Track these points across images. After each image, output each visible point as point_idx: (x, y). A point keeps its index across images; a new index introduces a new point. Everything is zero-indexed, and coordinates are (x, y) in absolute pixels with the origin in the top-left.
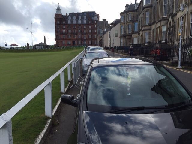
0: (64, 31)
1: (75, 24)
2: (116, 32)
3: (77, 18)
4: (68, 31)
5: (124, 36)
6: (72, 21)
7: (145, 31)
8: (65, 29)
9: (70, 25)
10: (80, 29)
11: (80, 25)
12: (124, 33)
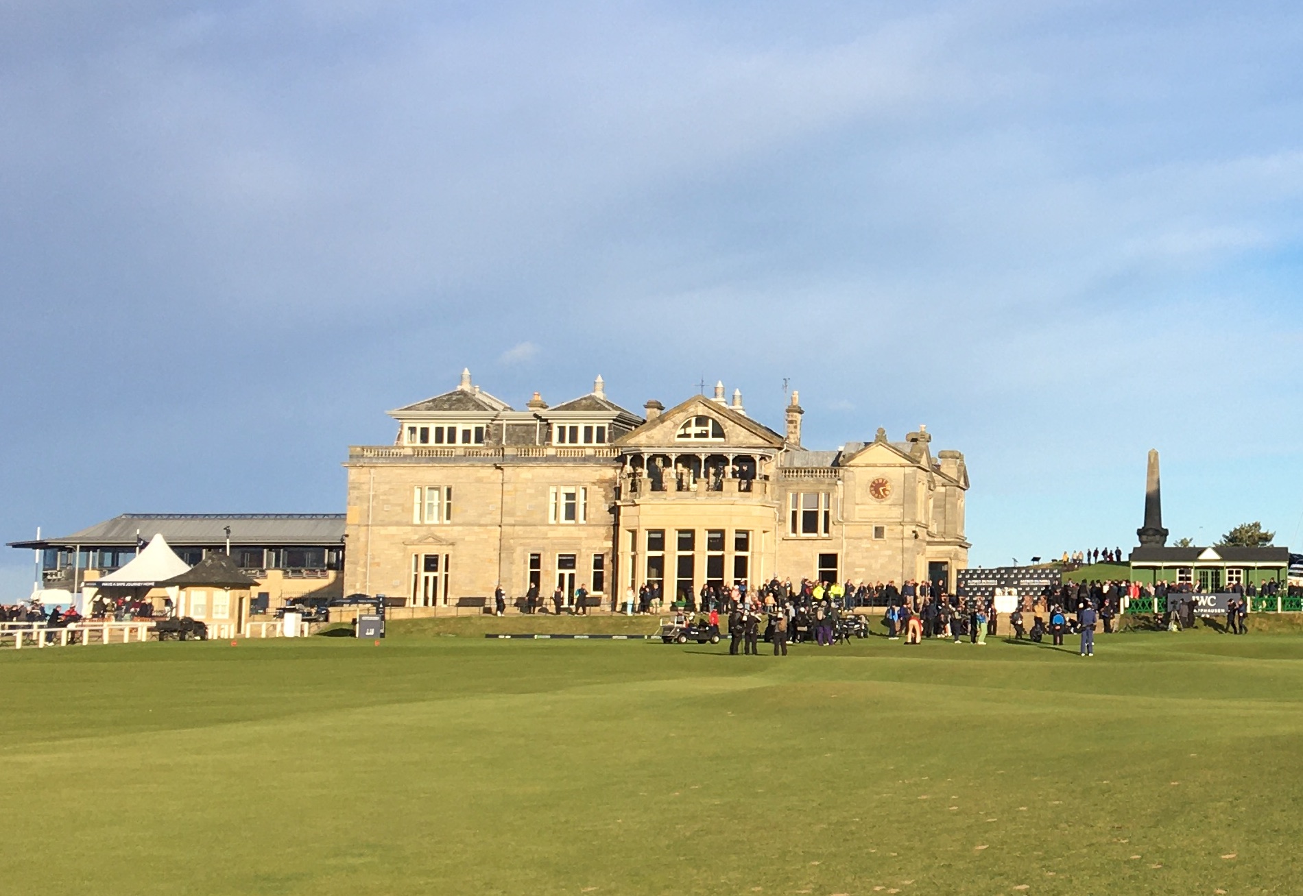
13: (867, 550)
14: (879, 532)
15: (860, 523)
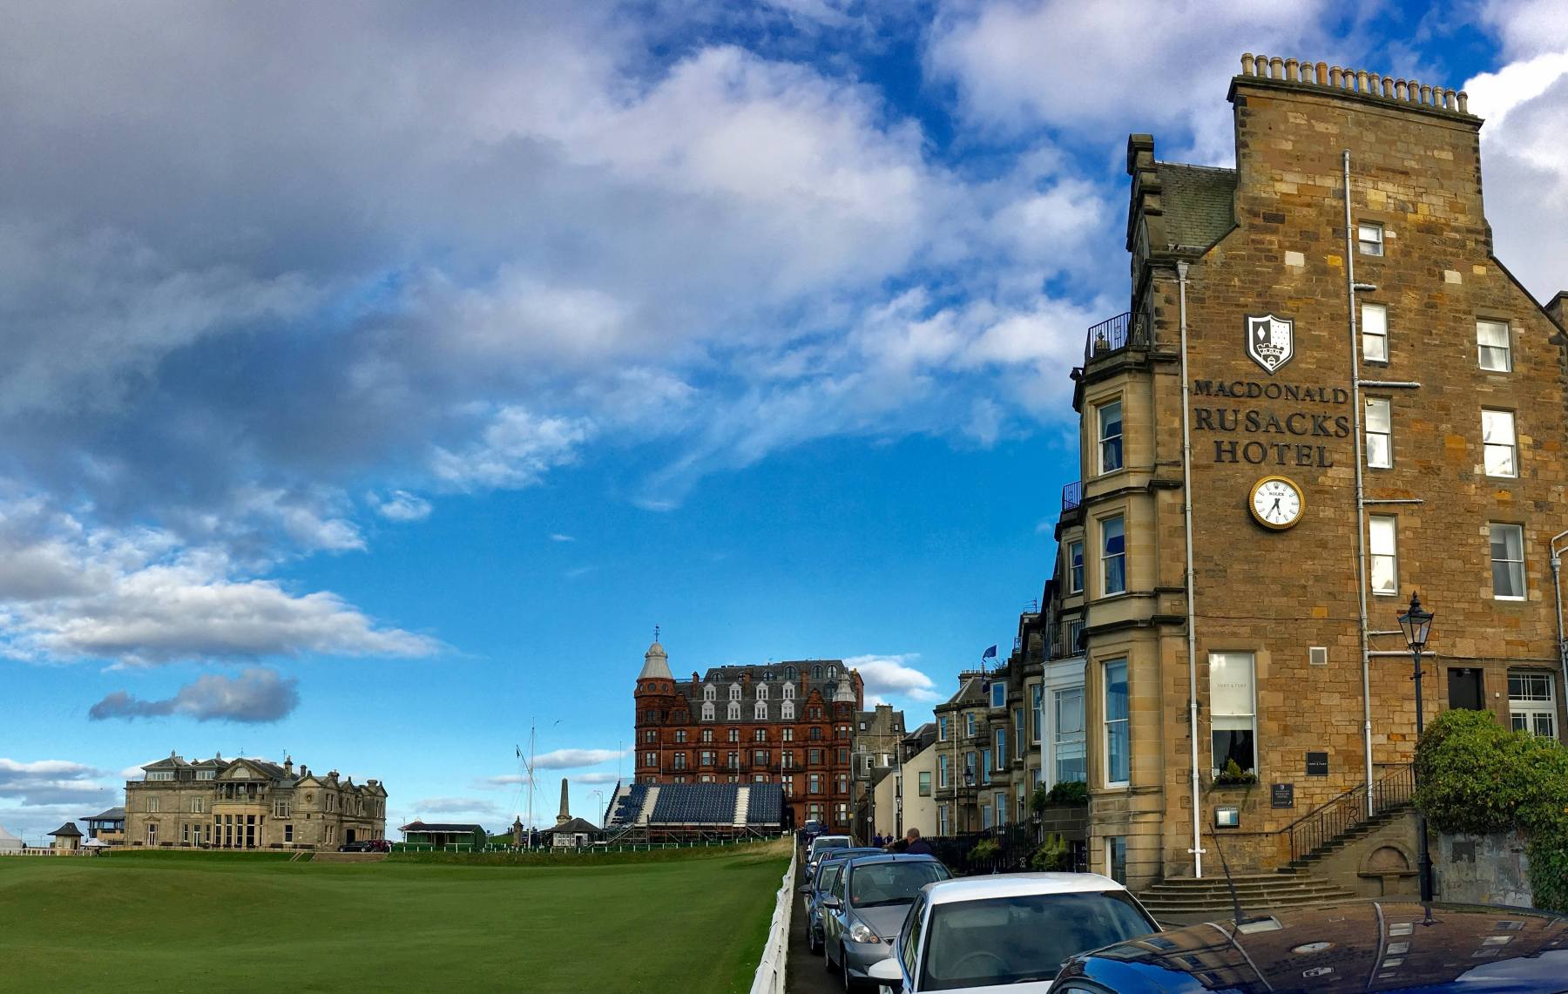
0: (681, 759)
1: (733, 725)
2: (925, 779)
3: (749, 693)
4: (699, 759)
5: (951, 799)
6: (721, 708)
7: (996, 790)
8: (683, 746)
9: (709, 726)
10: (760, 747)
11: (761, 725)
12: (951, 782)
13: (304, 824)
14: (309, 816)
15: (302, 813)
